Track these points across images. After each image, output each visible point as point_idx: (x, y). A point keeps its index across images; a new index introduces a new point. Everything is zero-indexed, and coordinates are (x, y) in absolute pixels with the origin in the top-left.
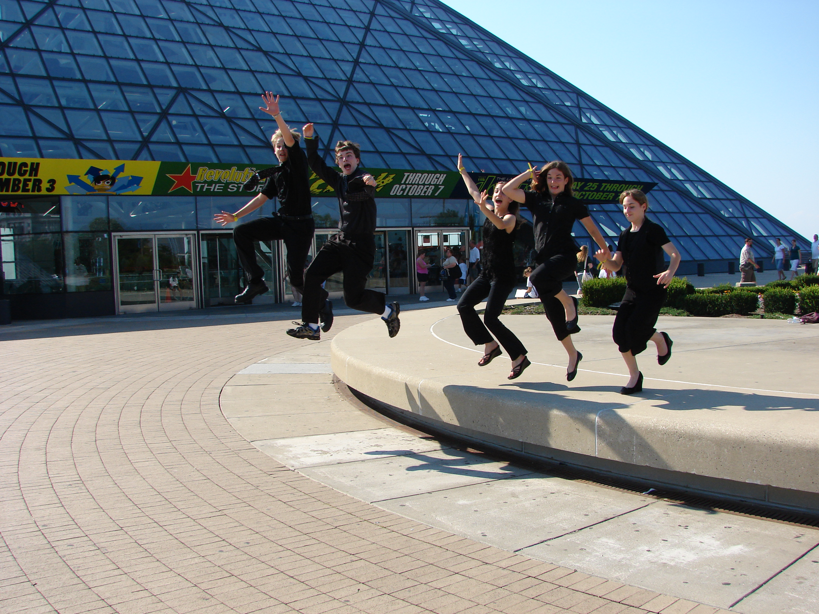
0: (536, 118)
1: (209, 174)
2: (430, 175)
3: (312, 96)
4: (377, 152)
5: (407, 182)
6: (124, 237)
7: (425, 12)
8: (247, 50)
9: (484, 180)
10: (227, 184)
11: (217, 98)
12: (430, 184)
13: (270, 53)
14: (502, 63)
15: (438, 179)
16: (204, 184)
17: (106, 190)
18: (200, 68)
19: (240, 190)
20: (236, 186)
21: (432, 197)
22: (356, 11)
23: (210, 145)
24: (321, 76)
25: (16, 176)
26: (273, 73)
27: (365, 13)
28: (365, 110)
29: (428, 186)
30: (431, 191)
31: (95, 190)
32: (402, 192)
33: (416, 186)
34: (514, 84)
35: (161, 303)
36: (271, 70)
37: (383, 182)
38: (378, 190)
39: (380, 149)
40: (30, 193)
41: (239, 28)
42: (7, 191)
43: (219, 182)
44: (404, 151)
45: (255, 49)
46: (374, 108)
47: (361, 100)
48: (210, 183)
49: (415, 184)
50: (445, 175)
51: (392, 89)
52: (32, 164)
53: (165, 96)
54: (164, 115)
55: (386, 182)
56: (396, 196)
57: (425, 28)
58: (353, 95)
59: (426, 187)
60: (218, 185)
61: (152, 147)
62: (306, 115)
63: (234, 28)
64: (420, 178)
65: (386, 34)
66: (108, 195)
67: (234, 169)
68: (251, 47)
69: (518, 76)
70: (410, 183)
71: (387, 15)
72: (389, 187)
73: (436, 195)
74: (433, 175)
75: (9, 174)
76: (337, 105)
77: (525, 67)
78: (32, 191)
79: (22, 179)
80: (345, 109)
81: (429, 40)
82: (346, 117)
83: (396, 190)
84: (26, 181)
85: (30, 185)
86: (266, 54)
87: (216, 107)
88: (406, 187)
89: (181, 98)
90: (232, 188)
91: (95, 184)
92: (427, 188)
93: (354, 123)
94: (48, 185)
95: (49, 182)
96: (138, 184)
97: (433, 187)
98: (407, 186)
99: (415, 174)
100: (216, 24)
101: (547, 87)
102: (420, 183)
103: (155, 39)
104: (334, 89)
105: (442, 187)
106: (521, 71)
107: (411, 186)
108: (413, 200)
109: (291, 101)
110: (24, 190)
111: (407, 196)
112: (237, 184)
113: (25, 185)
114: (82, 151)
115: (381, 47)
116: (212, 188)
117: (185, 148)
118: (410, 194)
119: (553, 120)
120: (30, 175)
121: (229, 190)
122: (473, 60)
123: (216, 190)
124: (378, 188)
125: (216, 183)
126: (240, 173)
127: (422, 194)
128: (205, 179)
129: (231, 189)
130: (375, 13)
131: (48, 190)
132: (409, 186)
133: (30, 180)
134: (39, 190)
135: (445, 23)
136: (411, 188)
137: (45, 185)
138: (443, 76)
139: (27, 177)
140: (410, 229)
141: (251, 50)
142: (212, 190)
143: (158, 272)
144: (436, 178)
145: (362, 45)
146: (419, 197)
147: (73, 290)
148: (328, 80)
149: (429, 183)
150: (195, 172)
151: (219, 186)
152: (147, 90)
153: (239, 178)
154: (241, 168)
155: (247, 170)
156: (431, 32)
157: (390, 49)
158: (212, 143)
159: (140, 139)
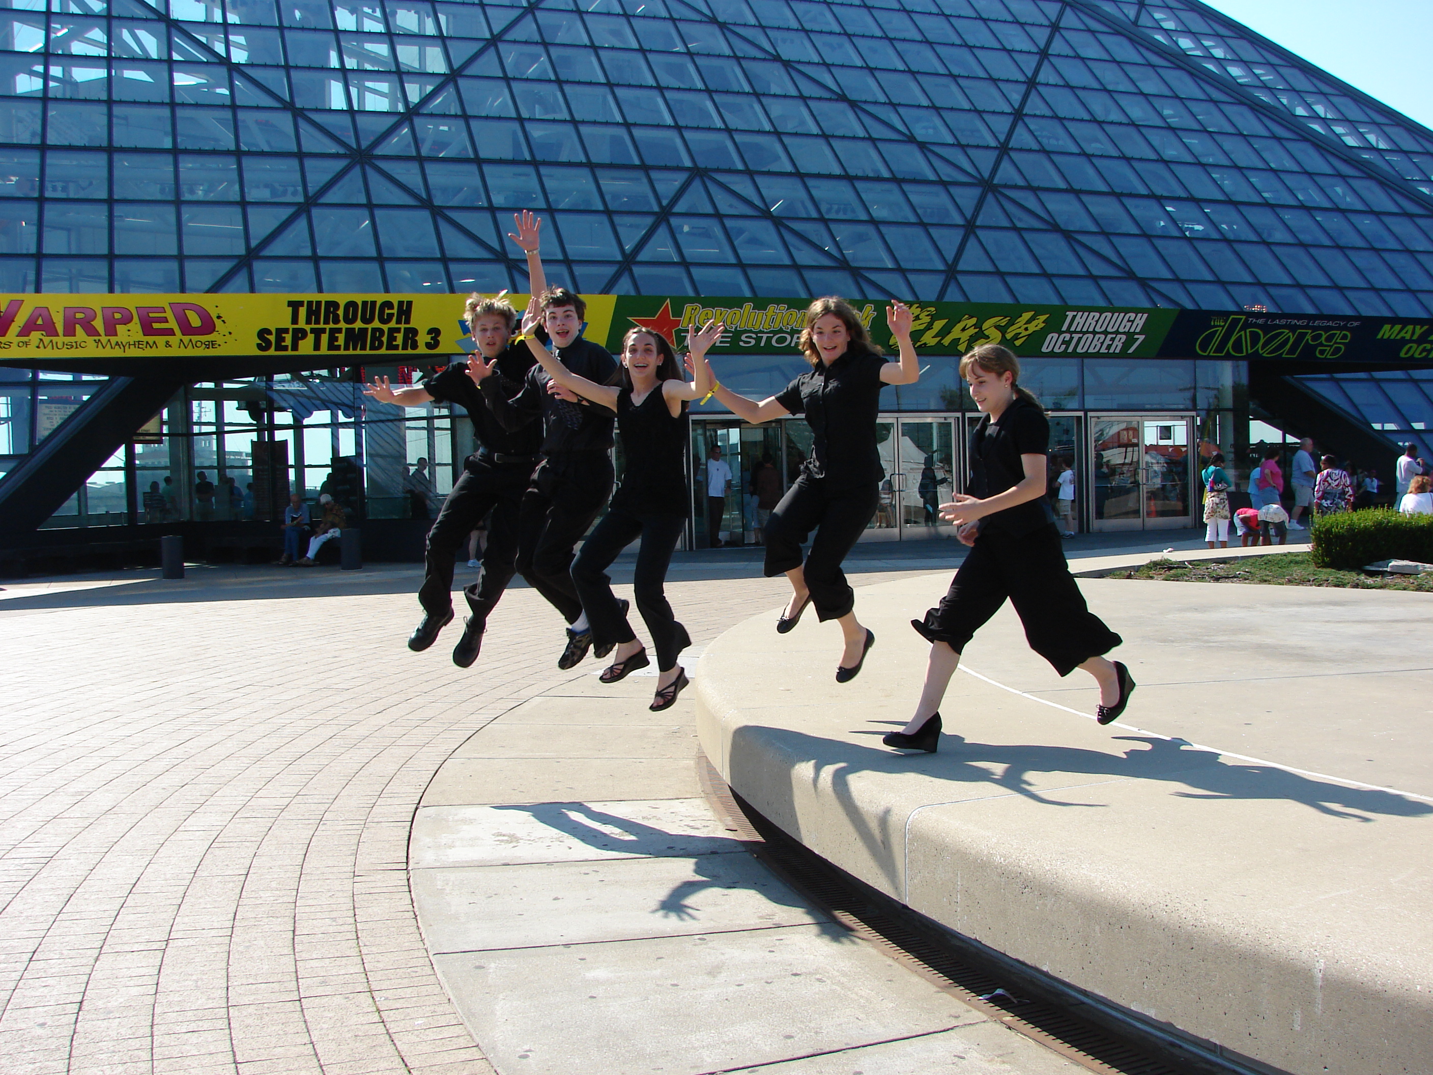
0: (1360, 206)
2: (1116, 314)
3: (932, 177)
4: (1045, 275)
5: (1072, 329)
7: (1163, 20)
8: (820, 99)
9: (1222, 324)
10: (737, 334)
11: (759, 185)
12: (1117, 332)
13: (860, 105)
14: (1309, 106)
15: (1133, 322)
18: (733, 133)
19: (762, 344)
20: (754, 336)
21: (1123, 354)
22: (1026, 24)
23: (741, 265)
24: (950, 140)
25: (376, 324)
26: (863, 139)
27: (1041, 26)
28: (1030, 201)
29: (1114, 336)
30: (1120, 345)
32: (1063, 347)
33: (1091, 336)
34: (1320, 143)
36: (861, 133)
37: (1026, 329)
38: (1018, 343)
39: (1050, 270)
40: (400, 352)
41: (809, 63)
42: (363, 348)
44: (1095, 272)
45: (834, 97)
46: (1044, 196)
47: (1021, 182)
49: (1087, 332)
50: (1145, 316)
51: (1082, 160)
52: (401, 303)
53: (669, 184)
54: (664, 215)
55: (1032, 328)
56: (1052, 355)
57: (1153, 48)
58: (1006, 174)
59: (1110, 336)
61: (637, 270)
62: (919, 211)
63: (799, 62)
65: (1078, 63)
67: (748, 306)
68: (827, 95)
69: (1339, 130)
70: (1079, 329)
71: (1082, 27)
72: (1038, 338)
73: (1130, 351)
74: (1122, 315)
75: (365, 321)
76: (976, 192)
77: (1354, 112)
78: (403, 349)
79: (385, 327)
80: (990, 198)
81: (1159, 70)
82: (992, 213)
83: (1052, 343)
84: (392, 331)
85: (400, 337)
86: (854, 105)
87: (757, 202)
88: (1072, 338)
89: (697, 184)
90: (747, 341)
92: (1113, 340)
93: (1005, 223)
94: (428, 339)
95: (430, 332)
97: (1124, 337)
98: (1073, 335)
99: (1086, 314)
100: (768, 57)
101: (1394, 148)
102: (1097, 330)
103: (660, 88)
104: (973, 163)
105: (1142, 337)
106: (1345, 120)
107: (1080, 336)
108: (1086, 361)
109: (893, 187)
110: (390, 347)
111: (1074, 355)
112: (756, 333)
113: (392, 338)
114: (520, 279)
115: (1067, 86)
117: (699, 271)
118: (1079, 350)
119: (1394, 209)
120: (399, 322)
121: (741, 344)
122: (1241, 103)
124: (1017, 339)
126: (759, 314)
127: (1103, 350)
129: (745, 342)
130: (1061, 25)
131: (428, 345)
132: (1076, 336)
133: (398, 330)
134: (415, 346)
135: (1199, 37)
136: (1080, 339)
138: (1180, 133)
139: (393, 324)
140: (1081, 414)
141: (826, 99)
144: (1129, 321)
145: (1032, 84)
146: (1098, 355)
148: (963, 147)
149: (1115, 329)
150: (679, 312)
152: (640, 174)
153: (758, 323)
154: (761, 304)
155: (772, 308)
156: (1164, 55)
157: (1084, 88)
158: (745, 262)
159: (619, 258)
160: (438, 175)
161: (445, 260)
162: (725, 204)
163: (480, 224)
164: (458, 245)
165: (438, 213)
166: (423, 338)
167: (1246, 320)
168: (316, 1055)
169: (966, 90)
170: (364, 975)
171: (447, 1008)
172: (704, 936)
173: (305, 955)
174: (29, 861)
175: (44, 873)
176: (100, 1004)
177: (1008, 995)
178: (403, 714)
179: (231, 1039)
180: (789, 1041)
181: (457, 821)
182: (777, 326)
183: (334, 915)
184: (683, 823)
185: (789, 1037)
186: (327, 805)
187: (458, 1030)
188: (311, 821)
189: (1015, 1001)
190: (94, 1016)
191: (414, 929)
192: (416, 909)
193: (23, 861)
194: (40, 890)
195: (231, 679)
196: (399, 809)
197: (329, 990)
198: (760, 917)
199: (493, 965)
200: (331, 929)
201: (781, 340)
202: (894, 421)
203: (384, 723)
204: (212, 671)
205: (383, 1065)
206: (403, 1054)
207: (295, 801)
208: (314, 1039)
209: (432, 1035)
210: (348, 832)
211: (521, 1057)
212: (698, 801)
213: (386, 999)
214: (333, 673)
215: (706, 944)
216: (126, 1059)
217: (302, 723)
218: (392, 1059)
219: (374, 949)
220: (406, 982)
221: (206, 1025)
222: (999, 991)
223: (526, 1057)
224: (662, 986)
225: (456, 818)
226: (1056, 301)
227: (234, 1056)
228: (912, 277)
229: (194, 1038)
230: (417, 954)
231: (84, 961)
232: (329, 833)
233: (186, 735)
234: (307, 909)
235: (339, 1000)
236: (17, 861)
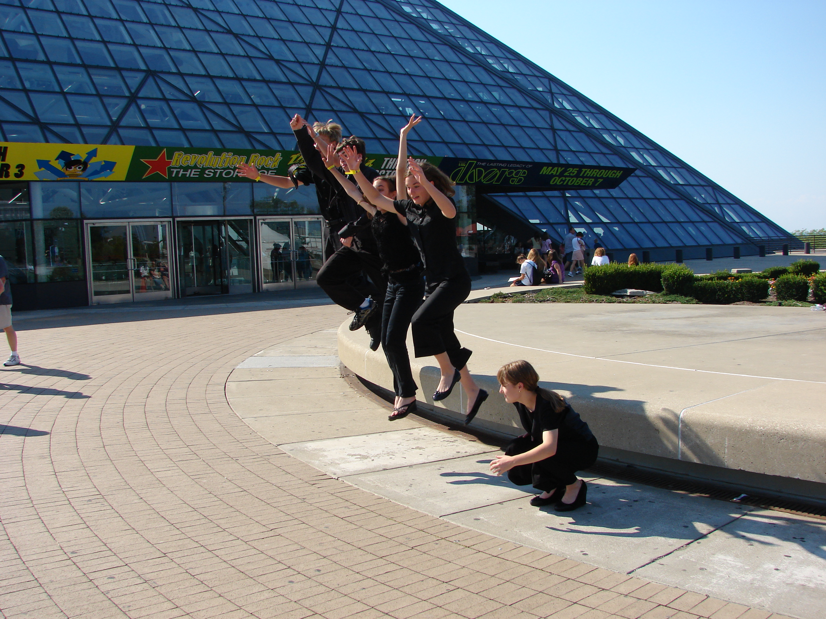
0: (511, 103)
1: (185, 159)
3: (284, 80)
5: (387, 168)
6: (97, 225)
8: (217, 32)
9: (464, 165)
10: (204, 170)
11: (188, 82)
13: (240, 36)
14: (474, 47)
16: (179, 170)
17: (77, 176)
18: (169, 50)
19: (217, 176)
20: (213, 171)
23: (182, 129)
24: (293, 59)
26: (244, 56)
28: (339, 95)
31: (66, 176)
34: (488, 68)
35: (136, 293)
36: (242, 53)
41: (209, 10)
43: (195, 167)
44: (379, 136)
45: (225, 31)
46: (347, 93)
47: (334, 85)
48: (186, 169)
51: (365, 73)
52: (1, 148)
53: (134, 80)
54: (133, 99)
57: (396, 11)
58: (326, 79)
60: (194, 170)
61: (121, 131)
62: (279, 99)
63: (203, 9)
65: (358, 18)
66: (79, 181)
67: (211, 153)
68: (220, 29)
69: (490, 61)
70: (390, 168)
76: (310, 89)
77: (497, 52)
80: (318, 93)
81: (401, 24)
82: (320, 102)
86: (237, 36)
87: (186, 91)
89: (150, 81)
90: (209, 174)
91: (67, 170)
93: (328, 108)
94: (16, 171)
95: (18, 167)
96: (111, 170)
100: (184, 5)
101: (519, 72)
103: (121, 20)
104: (306, 72)
106: (493, 56)
107: (391, 171)
109: (264, 85)
112: (214, 169)
114: (49, 135)
115: (353, 30)
116: (188, 173)
117: (156, 132)
119: (527, 105)
121: (205, 176)
122: (445, 44)
123: (192, 176)
125: (192, 168)
126: (217, 158)
128: (181, 164)
129: (207, 175)
131: (16, 175)
132: (388, 172)
134: (7, 175)
135: (415, 6)
138: (416, 60)
141: (220, 32)
142: (188, 176)
143: (132, 260)
145: (334, 28)
147: (44, 280)
148: (300, 63)
150: (171, 156)
151: (195, 172)
152: (115, 73)
153: (216, 163)
154: (218, 153)
155: (224, 154)
156: (403, 16)
157: (362, 32)
158: (184, 127)
159: (109, 123)
162: (168, 93)
163: (19, 100)
164: (6, 113)
166: (13, 171)
167: (477, 163)
182: (226, 165)
201: (228, 174)
202: (290, 220)
228: (280, 138)
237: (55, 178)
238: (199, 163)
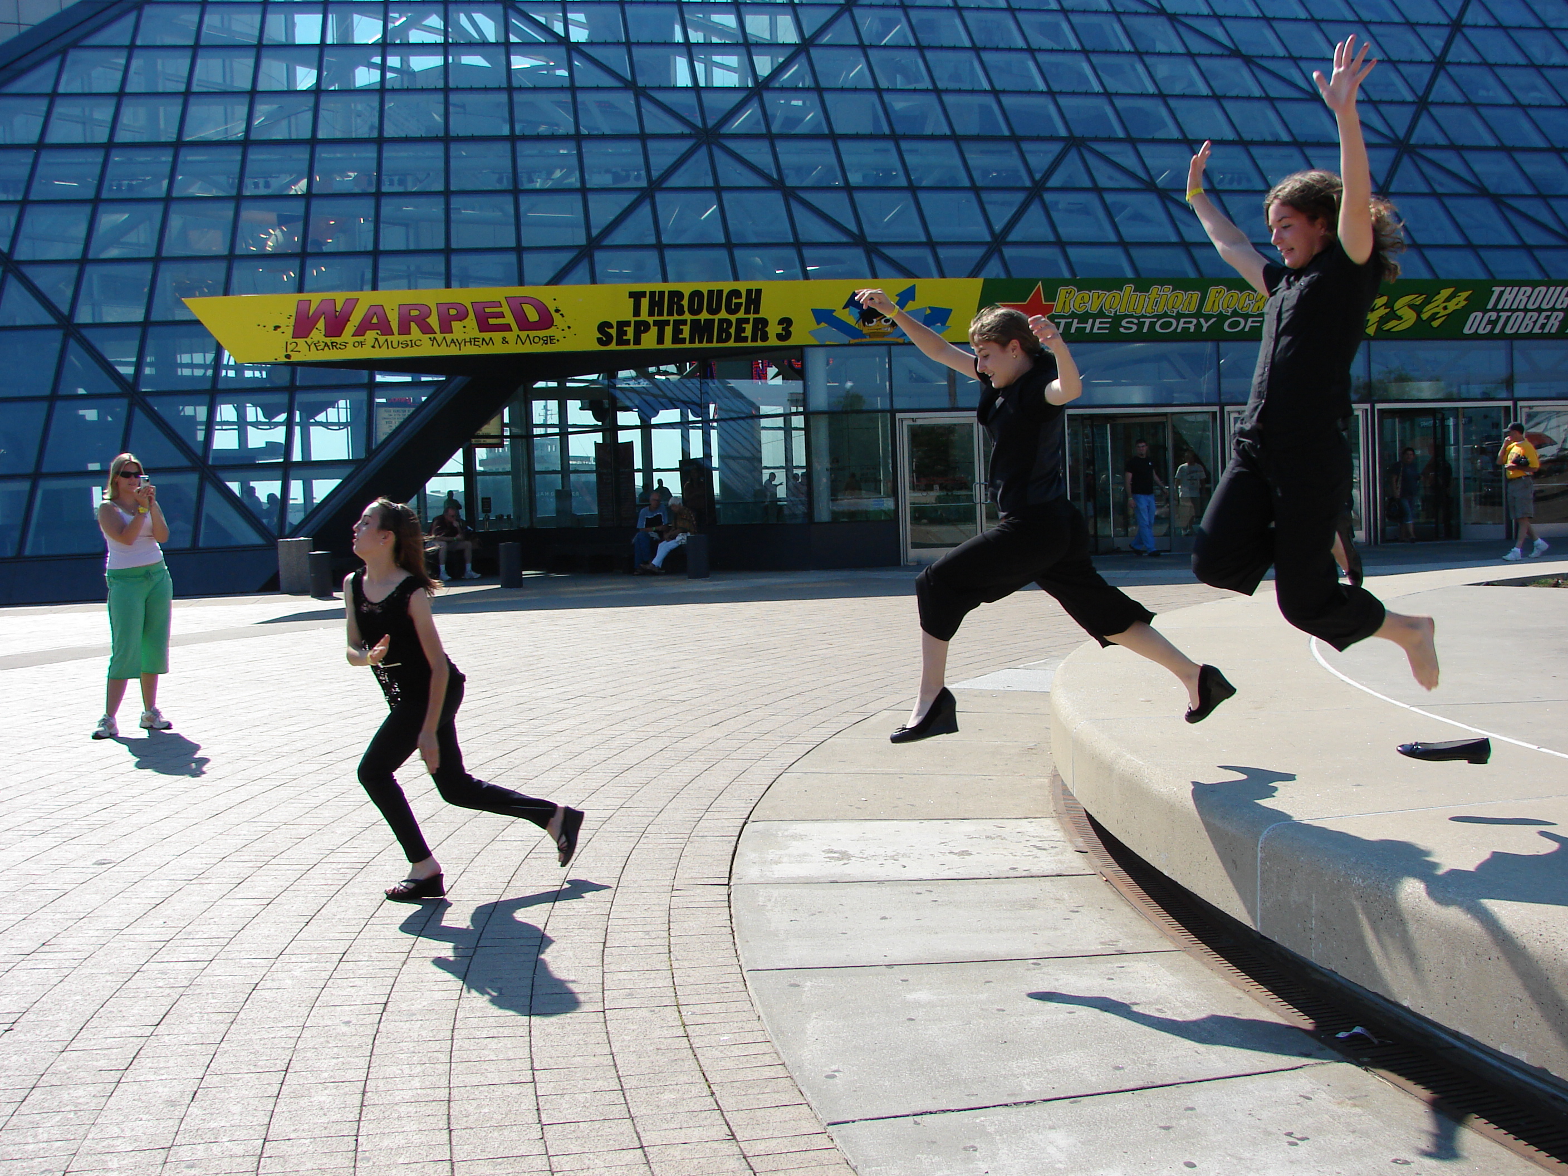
1: (1078, 301)
2: (1552, 289)
4: (1469, 246)
5: (1500, 307)
6: (919, 422)
8: (1211, 55)
10: (1117, 319)
11: (1144, 155)
12: (1553, 309)
13: (1255, 59)
16: (1071, 320)
17: (884, 335)
18: (1114, 97)
19: (1145, 330)
20: (1136, 321)
21: (1560, 335)
25: (723, 314)
26: (1259, 99)
28: (1454, 164)
29: (1549, 313)
30: (1557, 324)
31: (864, 336)
32: (1489, 327)
33: (1521, 314)
36: (1257, 92)
37: (1445, 308)
38: (1435, 324)
39: (1476, 241)
40: (749, 344)
41: (1198, 16)
42: (710, 340)
43: (1101, 314)
44: (1530, 241)
45: (1226, 53)
46: (1469, 156)
47: (1441, 141)
48: (1084, 317)
49: (1517, 310)
51: (1516, 113)
52: (749, 292)
53: (1040, 156)
54: (1036, 191)
55: (1452, 306)
56: (1476, 337)
58: (1426, 131)
59: (1544, 314)
60: (1098, 321)
63: (1186, 15)
64: (1529, 297)
66: (889, 345)
67: (1129, 288)
68: (1219, 51)
70: (1507, 307)
72: (1460, 317)
74: (1559, 289)
75: (711, 311)
76: (1390, 154)
78: (752, 341)
79: (733, 318)
80: (1406, 161)
82: (1409, 177)
83: (1476, 323)
84: (740, 322)
85: (749, 328)
86: (1248, 61)
87: (1141, 173)
88: (1499, 317)
89: (1073, 155)
90: (1130, 327)
91: (864, 325)
92: (1548, 318)
93: (1423, 188)
94: (779, 329)
95: (781, 322)
96: (944, 323)
97: (1561, 315)
98: (1500, 314)
99: (1516, 289)
100: (1151, 11)
102: (1530, 306)
103: (1031, 51)
104: (1386, 121)
107: (1509, 314)
108: (1517, 344)
110: (739, 339)
111: (1502, 336)
112: (1138, 318)
113: (740, 330)
115: (1499, 26)
116: (1088, 326)
117: (1071, 251)
118: (1508, 331)
120: (747, 312)
121: (1122, 330)
123: (1095, 331)
124: (1435, 319)
125: (1094, 317)
126: (1142, 296)
127: (1537, 330)
128: (1072, 309)
129: (1126, 328)
131: (779, 337)
132: (1504, 315)
133: (747, 321)
134: (765, 337)
136: (1508, 318)
137: (774, 329)
139: (741, 314)
140: (1510, 403)
142: (1088, 331)
143: (983, 487)
145: (1456, 26)
146: (1530, 336)
147: (826, 519)
149: (1550, 305)
150: (1052, 296)
151: (1101, 323)
152: (1010, 146)
153: (1140, 307)
154: (1142, 285)
155: (1155, 290)
158: (1126, 240)
159: (988, 238)
160: (790, 154)
161: (798, 245)
162: (1105, 177)
163: (836, 205)
164: (813, 229)
165: (790, 194)
168: (615, 1065)
169: (1379, 39)
170: (672, 989)
171: (757, 1026)
172: (1039, 961)
173: (613, 968)
174: (346, 865)
175: (359, 878)
176: (404, 1006)
177: (1367, 1034)
178: (740, 727)
179: (531, 1047)
180: (1118, 1072)
181: (787, 836)
182: (1161, 310)
183: (648, 928)
184: (1029, 844)
185: (1118, 1068)
186: (651, 818)
187: (764, 1047)
188: (633, 834)
189: (1376, 1041)
190: (397, 1018)
191: (730, 945)
192: (734, 925)
193: (340, 866)
194: (354, 894)
195: (563, 690)
196: (726, 823)
197: (635, 1003)
198: (1102, 943)
199: (809, 983)
200: (643, 942)
201: (1166, 325)
203: (719, 735)
204: (543, 681)
205: (683, 1078)
206: (704, 1068)
207: (618, 813)
208: (614, 1050)
209: (736, 1051)
210: (671, 846)
211: (827, 1077)
212: (1048, 821)
213: (693, 1013)
214: (671, 684)
215: (1041, 969)
216: (425, 1060)
217: (633, 735)
218: (693, 1073)
219: (686, 964)
220: (715, 997)
221: (507, 1032)
222: (1357, 1029)
223: (833, 1077)
224: (987, 1010)
225: (786, 833)
226: (1481, 275)
227: (532, 1063)
229: (493, 1044)
230: (729, 970)
231: (391, 964)
232: (651, 846)
233: (513, 745)
234: (621, 922)
235: (644, 1013)
236: (334, 866)
237: (846, 339)
238: (1107, 307)
